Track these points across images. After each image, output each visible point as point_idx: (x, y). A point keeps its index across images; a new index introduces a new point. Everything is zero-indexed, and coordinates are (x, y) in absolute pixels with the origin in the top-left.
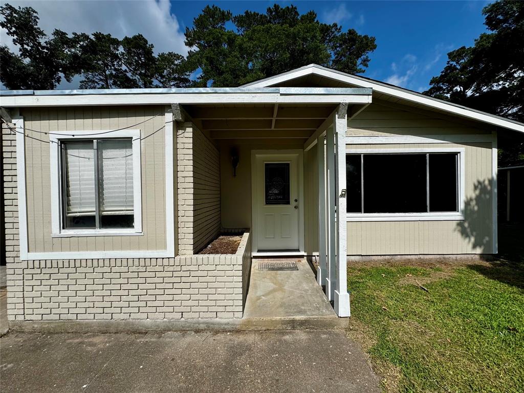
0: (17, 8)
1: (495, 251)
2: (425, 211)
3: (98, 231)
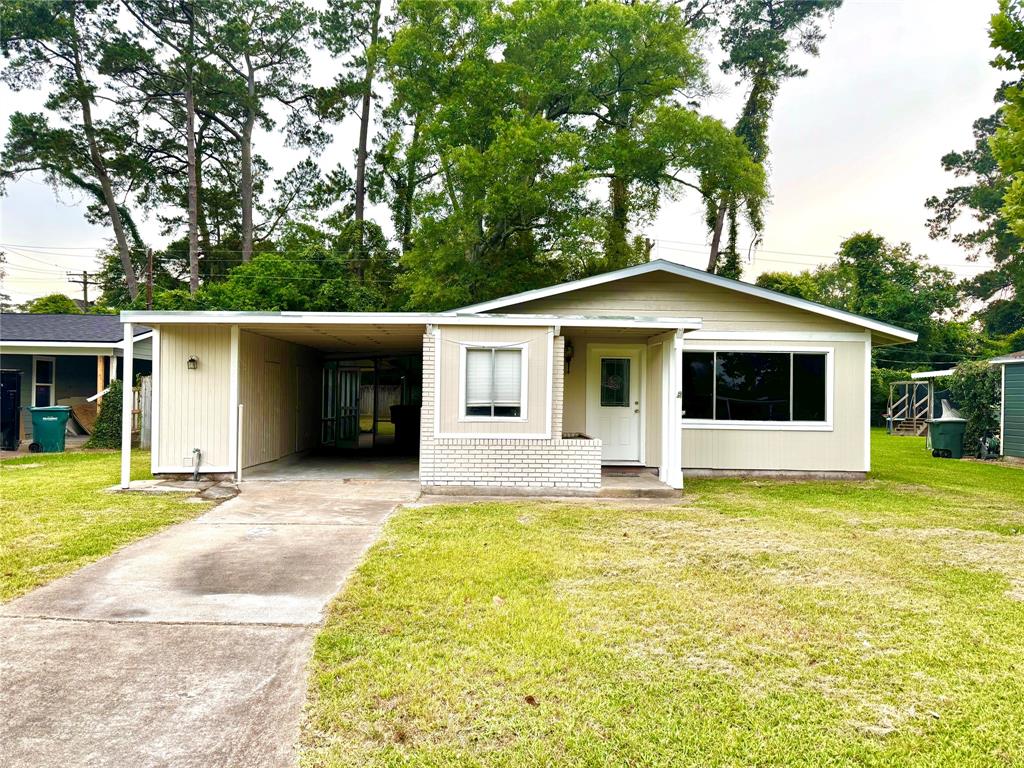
1: (867, 468)
2: (788, 419)
3: (493, 418)
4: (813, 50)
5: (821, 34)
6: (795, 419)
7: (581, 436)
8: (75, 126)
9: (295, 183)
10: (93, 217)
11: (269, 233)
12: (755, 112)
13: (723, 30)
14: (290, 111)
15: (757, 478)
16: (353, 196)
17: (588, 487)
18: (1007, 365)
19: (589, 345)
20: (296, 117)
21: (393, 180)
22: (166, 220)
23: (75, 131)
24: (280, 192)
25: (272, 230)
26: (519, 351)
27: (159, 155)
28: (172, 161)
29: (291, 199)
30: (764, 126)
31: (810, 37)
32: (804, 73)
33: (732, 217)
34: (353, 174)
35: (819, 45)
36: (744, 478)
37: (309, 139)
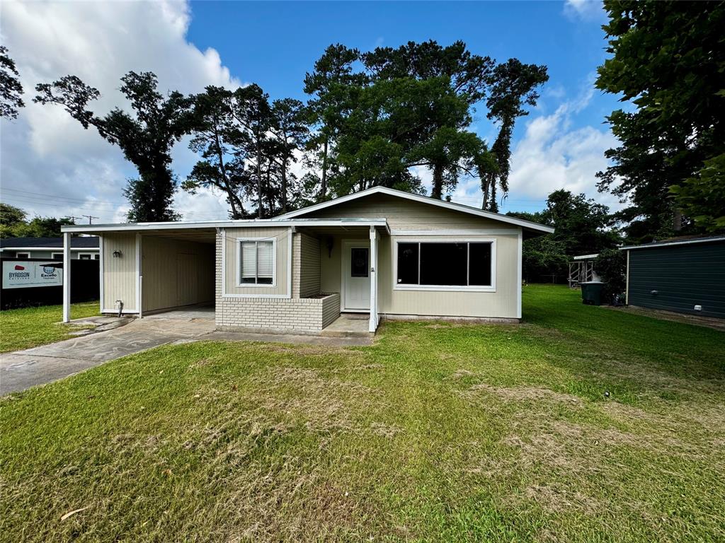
0: (139, 75)
1: (519, 316)
2: (466, 285)
3: (256, 285)
4: (534, 104)
5: (537, 95)
6: (470, 284)
9: (304, 183)
12: (504, 136)
13: (488, 98)
14: (303, 154)
17: (314, 329)
18: (630, 250)
20: (306, 157)
23: (216, 166)
26: (271, 243)
30: (508, 142)
31: (532, 97)
32: (527, 114)
33: (493, 186)
35: (536, 100)
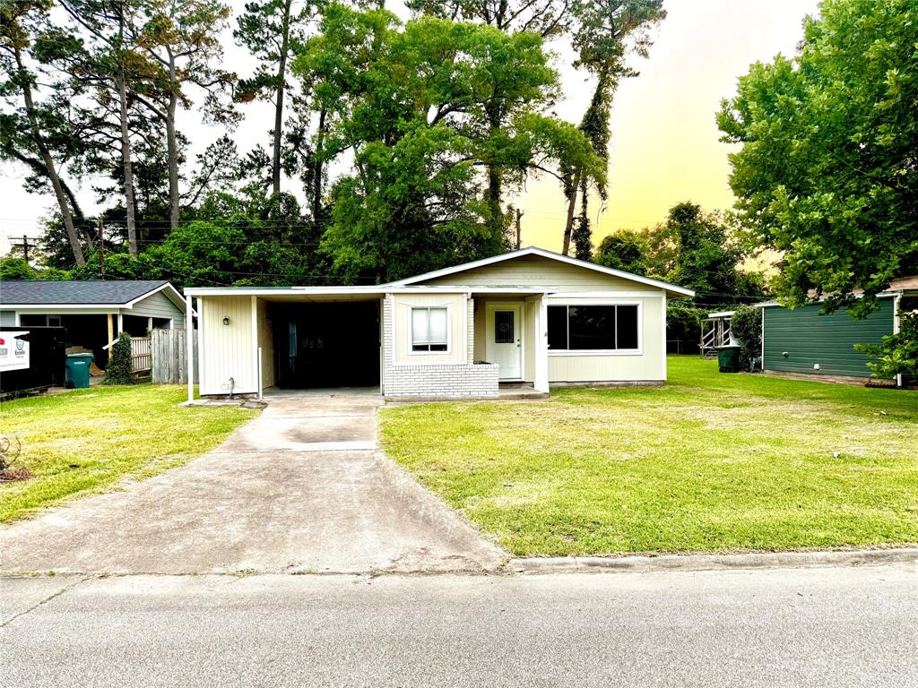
1: (665, 379)
2: (614, 348)
3: (430, 352)
4: (645, 54)
5: (650, 41)
6: (619, 348)
7: (483, 363)
8: (20, 110)
9: (215, 157)
10: (30, 187)
11: (193, 201)
12: (600, 103)
13: (574, 35)
14: (206, 93)
15: (595, 387)
16: (269, 170)
17: (491, 394)
18: (766, 308)
19: (487, 303)
20: (212, 98)
21: (303, 156)
22: (100, 190)
23: (20, 114)
24: (202, 165)
25: (196, 198)
26: (446, 309)
27: (88, 131)
28: (101, 136)
29: (212, 171)
30: (608, 115)
31: (642, 43)
32: (637, 75)
33: (584, 190)
34: (270, 152)
35: (649, 50)
36: (587, 387)
37: (224, 118)
